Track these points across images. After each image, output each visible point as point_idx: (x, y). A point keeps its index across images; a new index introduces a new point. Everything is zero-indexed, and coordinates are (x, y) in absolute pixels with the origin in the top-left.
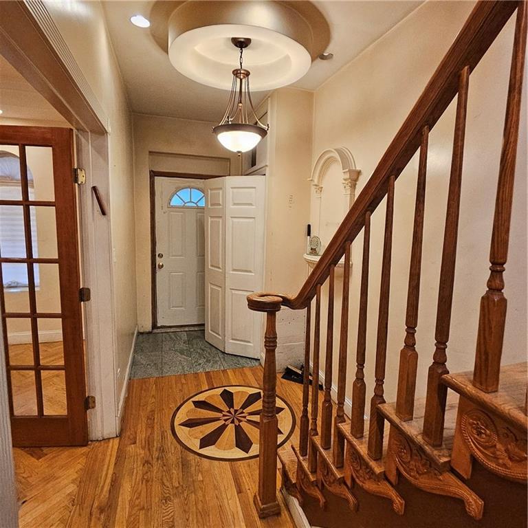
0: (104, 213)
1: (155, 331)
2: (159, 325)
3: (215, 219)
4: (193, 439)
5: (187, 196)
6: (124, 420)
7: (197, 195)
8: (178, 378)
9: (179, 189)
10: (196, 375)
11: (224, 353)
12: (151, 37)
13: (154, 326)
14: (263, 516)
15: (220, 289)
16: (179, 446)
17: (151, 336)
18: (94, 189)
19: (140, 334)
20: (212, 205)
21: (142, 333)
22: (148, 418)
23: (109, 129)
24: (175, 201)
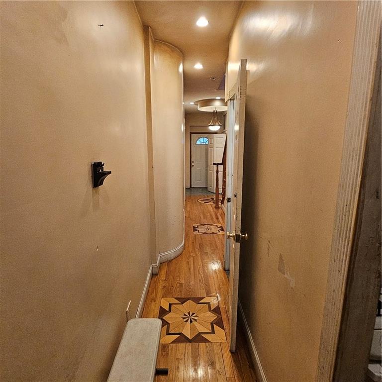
1: (191, 188)
3: (211, 148)
5: (202, 141)
7: (206, 140)
9: (199, 138)
11: (213, 193)
20: (210, 143)
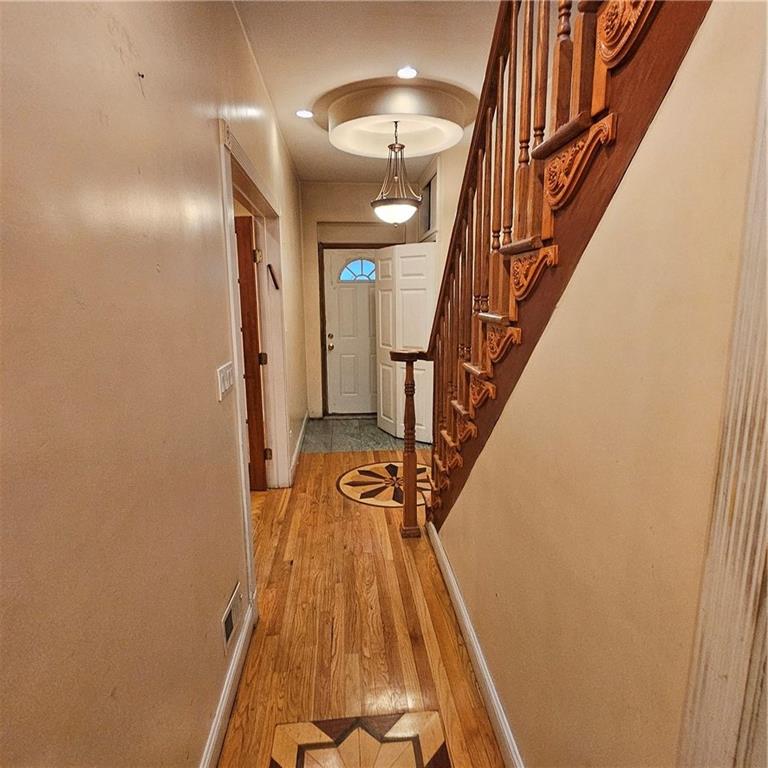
0: (277, 288)
1: (326, 418)
2: (330, 412)
3: (386, 293)
4: (355, 493)
5: (357, 269)
6: (295, 478)
7: (369, 267)
8: (346, 455)
9: (349, 261)
10: (364, 453)
11: (396, 438)
12: (315, 124)
13: (325, 412)
14: (405, 535)
15: (390, 369)
16: (342, 497)
17: (322, 422)
18: (269, 266)
19: (310, 419)
20: (382, 277)
21: (312, 419)
22: (316, 478)
23: (280, 212)
24: (346, 275)
